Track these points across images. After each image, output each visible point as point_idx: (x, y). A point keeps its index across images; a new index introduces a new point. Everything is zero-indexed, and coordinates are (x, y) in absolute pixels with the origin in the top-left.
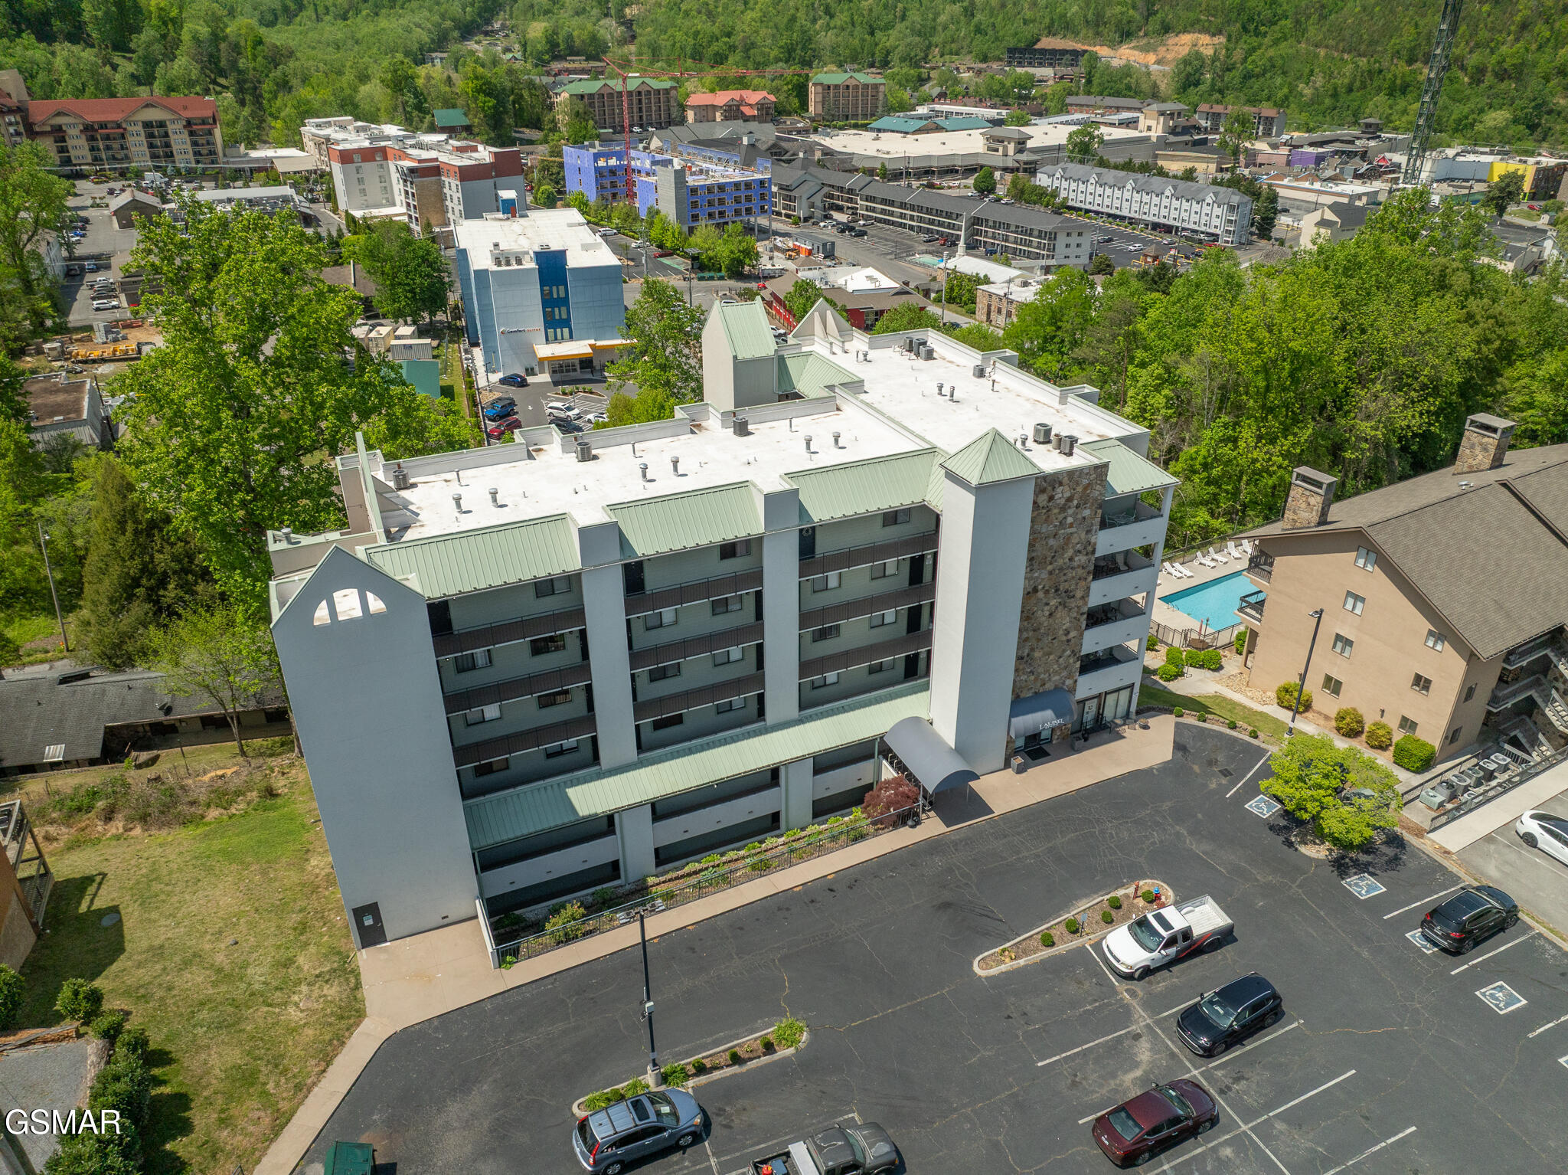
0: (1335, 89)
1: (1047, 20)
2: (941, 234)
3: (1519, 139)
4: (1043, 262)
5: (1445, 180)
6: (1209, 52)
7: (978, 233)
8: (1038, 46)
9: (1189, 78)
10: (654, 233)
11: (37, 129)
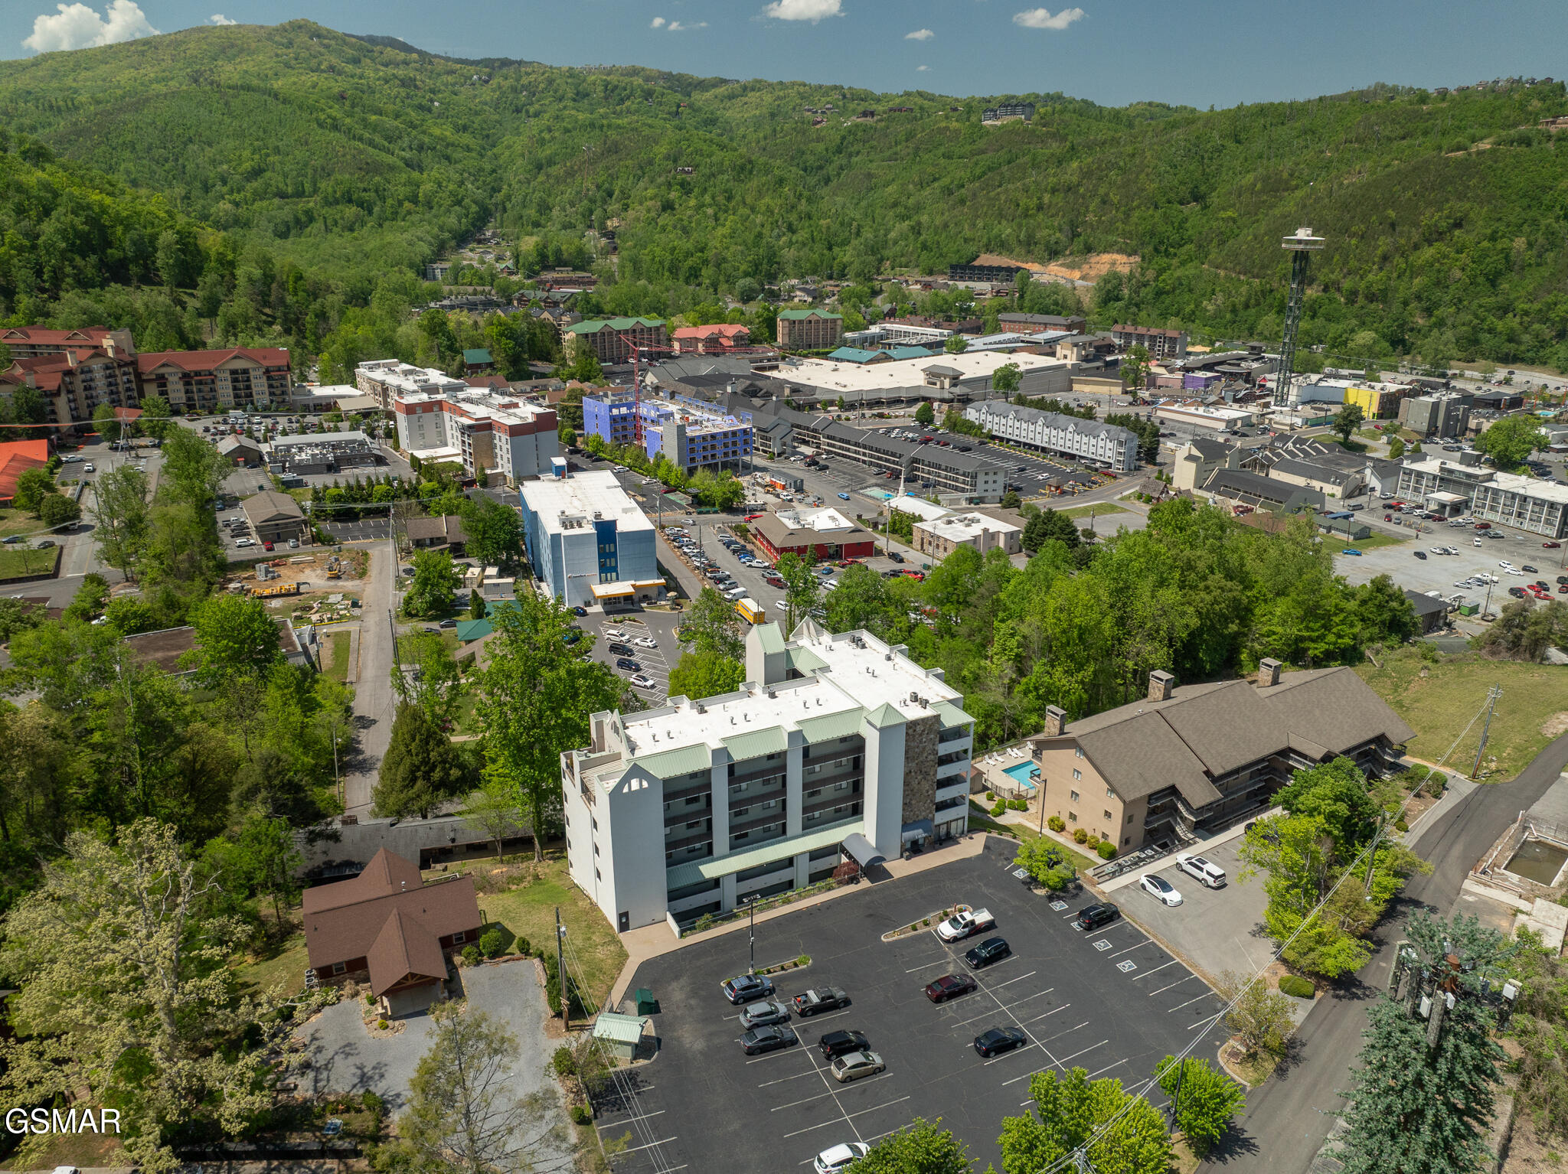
0: (1234, 306)
1: (985, 240)
2: (888, 468)
3: (1385, 355)
4: (968, 495)
5: (1308, 402)
6: (1125, 270)
7: (917, 469)
8: (976, 263)
9: (1110, 292)
10: (661, 472)
11: (144, 377)
